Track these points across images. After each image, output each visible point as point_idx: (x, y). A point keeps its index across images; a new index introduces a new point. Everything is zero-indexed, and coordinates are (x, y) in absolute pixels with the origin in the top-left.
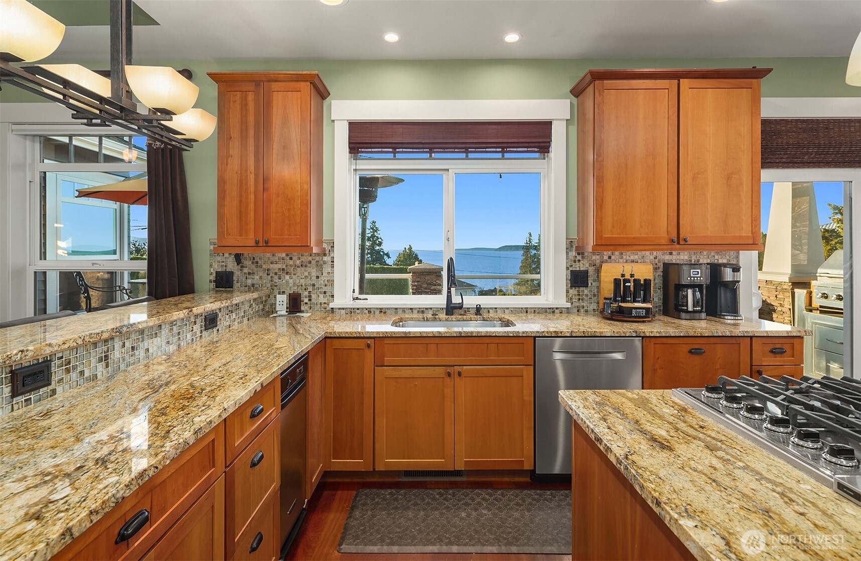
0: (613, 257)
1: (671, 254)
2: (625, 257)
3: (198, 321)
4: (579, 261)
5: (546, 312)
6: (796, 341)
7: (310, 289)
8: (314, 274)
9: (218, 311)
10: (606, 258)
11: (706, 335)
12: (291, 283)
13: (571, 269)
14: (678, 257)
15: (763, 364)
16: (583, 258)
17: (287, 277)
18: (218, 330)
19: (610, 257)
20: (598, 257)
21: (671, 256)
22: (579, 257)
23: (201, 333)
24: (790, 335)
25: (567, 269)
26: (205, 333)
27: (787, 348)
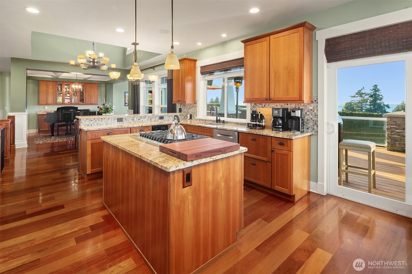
0: (266, 106)
1: (287, 104)
2: (270, 106)
3: (157, 117)
4: (255, 107)
5: (243, 124)
6: (289, 141)
7: (193, 113)
8: (194, 109)
9: (164, 116)
10: (263, 106)
11: (255, 134)
12: (191, 111)
13: (252, 110)
14: (291, 106)
15: (276, 148)
16: (256, 105)
17: (190, 110)
18: (164, 120)
19: (265, 106)
20: (261, 105)
21: (288, 105)
22: (255, 106)
23: (158, 119)
24: (283, 137)
25: (251, 109)
26: (159, 120)
27: (285, 143)
